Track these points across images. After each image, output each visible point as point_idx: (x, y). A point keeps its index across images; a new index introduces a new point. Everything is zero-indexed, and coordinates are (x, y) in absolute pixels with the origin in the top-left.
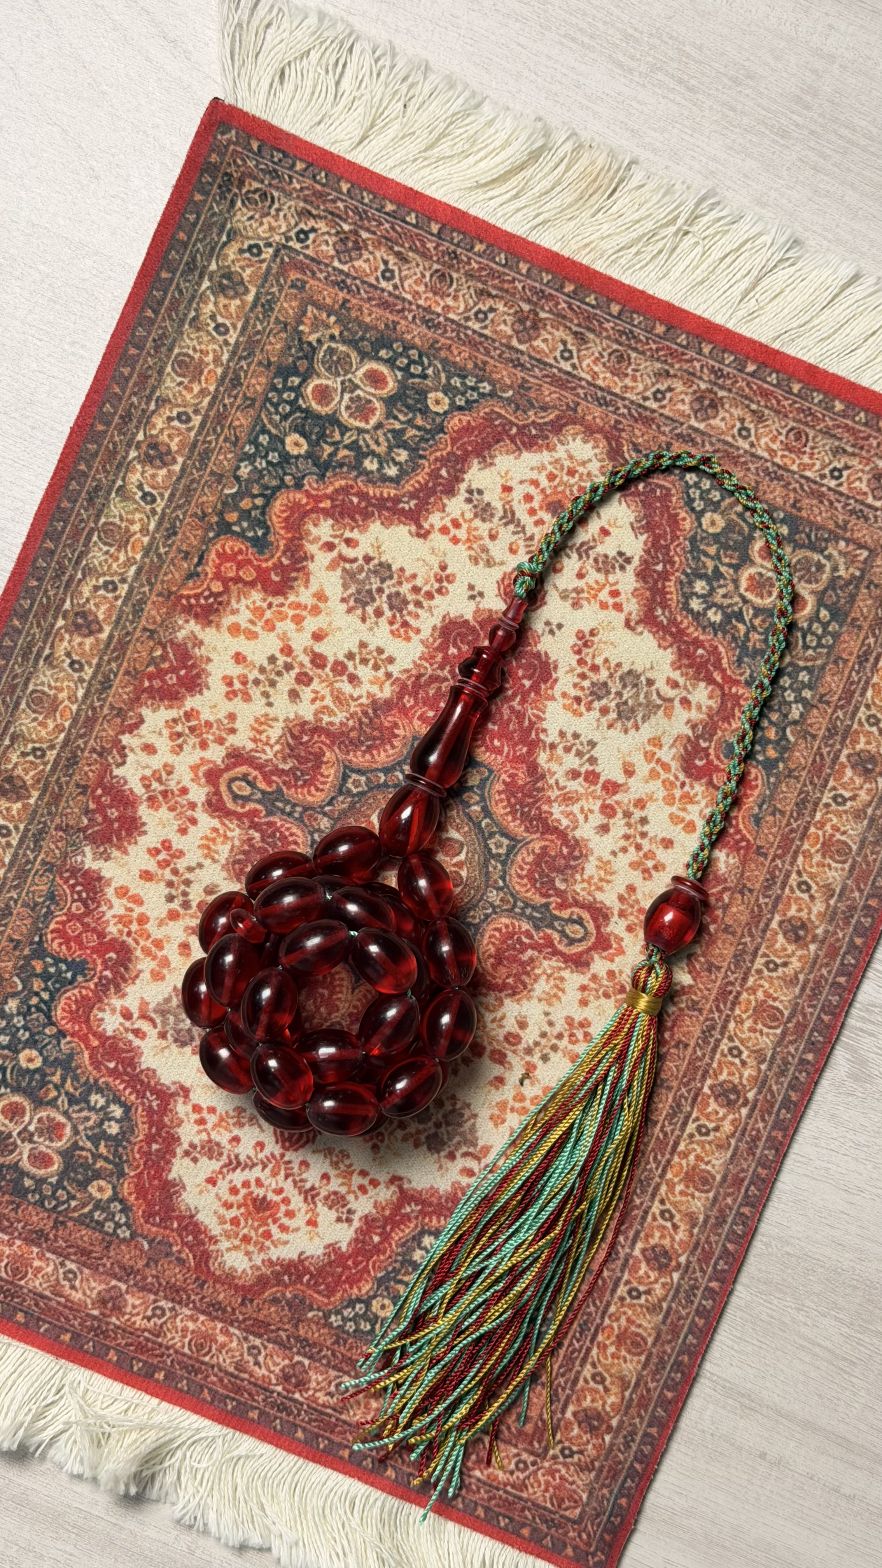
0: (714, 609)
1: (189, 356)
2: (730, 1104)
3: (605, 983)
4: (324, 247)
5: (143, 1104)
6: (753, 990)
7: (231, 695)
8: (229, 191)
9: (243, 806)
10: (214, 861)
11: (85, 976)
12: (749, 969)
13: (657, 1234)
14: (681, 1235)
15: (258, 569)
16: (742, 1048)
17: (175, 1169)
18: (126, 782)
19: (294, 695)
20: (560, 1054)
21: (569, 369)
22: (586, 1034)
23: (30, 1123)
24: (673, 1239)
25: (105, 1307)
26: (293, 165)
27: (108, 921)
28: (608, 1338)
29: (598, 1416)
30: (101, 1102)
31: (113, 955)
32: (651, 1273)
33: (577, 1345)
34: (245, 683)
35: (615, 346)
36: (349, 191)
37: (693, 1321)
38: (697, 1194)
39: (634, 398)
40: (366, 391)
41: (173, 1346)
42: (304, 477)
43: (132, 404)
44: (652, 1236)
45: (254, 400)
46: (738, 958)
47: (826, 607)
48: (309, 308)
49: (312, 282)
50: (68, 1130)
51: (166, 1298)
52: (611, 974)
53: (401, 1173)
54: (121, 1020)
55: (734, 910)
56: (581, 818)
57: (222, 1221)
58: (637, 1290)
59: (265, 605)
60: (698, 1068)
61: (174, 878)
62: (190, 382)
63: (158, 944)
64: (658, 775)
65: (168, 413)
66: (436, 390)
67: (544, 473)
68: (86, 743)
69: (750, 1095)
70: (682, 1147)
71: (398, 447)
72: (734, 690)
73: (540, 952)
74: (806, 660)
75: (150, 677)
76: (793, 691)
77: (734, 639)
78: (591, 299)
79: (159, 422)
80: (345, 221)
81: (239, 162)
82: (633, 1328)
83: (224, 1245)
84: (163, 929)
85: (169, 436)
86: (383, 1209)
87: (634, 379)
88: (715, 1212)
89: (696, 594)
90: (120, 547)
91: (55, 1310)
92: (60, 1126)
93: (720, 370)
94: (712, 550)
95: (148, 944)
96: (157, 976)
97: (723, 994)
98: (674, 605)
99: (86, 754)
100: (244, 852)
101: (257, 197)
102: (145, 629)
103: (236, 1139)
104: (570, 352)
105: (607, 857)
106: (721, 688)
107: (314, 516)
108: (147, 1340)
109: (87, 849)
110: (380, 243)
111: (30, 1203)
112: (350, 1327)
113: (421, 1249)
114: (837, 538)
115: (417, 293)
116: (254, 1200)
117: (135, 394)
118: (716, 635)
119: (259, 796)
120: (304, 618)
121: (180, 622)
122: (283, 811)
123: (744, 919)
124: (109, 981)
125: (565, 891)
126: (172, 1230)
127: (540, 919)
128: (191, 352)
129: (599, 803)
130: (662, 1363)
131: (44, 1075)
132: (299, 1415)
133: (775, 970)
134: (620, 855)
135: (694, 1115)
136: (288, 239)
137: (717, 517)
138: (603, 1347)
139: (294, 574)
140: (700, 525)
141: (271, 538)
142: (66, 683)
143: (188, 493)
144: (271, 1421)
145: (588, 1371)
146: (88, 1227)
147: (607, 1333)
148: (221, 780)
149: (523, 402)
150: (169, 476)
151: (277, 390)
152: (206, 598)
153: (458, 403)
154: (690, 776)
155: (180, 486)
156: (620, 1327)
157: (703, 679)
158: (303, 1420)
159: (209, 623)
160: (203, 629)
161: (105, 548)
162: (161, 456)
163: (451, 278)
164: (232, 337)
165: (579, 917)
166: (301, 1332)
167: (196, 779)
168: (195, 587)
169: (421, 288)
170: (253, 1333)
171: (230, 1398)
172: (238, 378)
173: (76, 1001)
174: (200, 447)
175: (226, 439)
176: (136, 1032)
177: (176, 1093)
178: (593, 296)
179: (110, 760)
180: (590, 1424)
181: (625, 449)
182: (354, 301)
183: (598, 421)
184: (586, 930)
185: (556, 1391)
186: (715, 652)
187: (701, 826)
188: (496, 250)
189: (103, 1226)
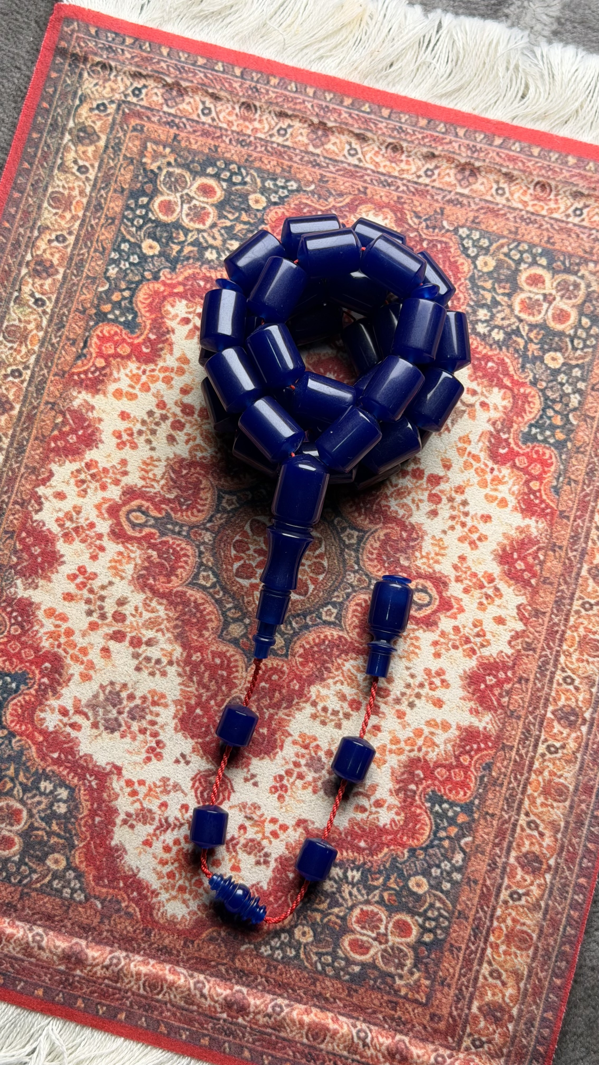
0: (496, 330)
1: (59, 193)
2: (572, 725)
3: (453, 637)
4: (155, 98)
5: (84, 784)
6: (575, 628)
7: (121, 445)
8: (77, 67)
9: (140, 531)
10: (122, 578)
11: (26, 684)
12: (569, 611)
13: (527, 843)
14: (547, 841)
15: (131, 344)
16: (574, 677)
17: (116, 837)
18: (44, 525)
19: (171, 439)
20: (423, 698)
21: (356, 162)
22: (443, 681)
24: (541, 846)
25: (69, 962)
26: (123, 42)
27: (41, 638)
28: (499, 938)
29: (501, 1009)
30: (50, 787)
31: (47, 665)
32: (527, 877)
33: (473, 948)
34: (131, 435)
35: (390, 140)
36: (168, 54)
37: (569, 915)
38: (555, 804)
39: (410, 177)
40: (200, 200)
41: (130, 989)
42: (159, 270)
43: (20, 234)
44: (524, 844)
45: (113, 219)
46: (558, 603)
47: (587, 316)
48: (149, 144)
49: (147, 125)
50: (25, 814)
51: (120, 948)
52: (456, 629)
53: (304, 816)
54: (60, 717)
55: (549, 564)
56: (413, 507)
57: (160, 876)
58: (518, 893)
59: (140, 372)
60: (539, 698)
61: (91, 596)
62: (64, 211)
63: (84, 651)
64: (471, 465)
65: (48, 237)
66: (255, 192)
68: (9, 498)
69: (587, 715)
70: (536, 765)
71: (231, 239)
72: (522, 390)
74: (577, 359)
75: (55, 439)
76: (570, 384)
77: (517, 351)
78: (366, 108)
79: (42, 245)
80: (168, 76)
81: (82, 44)
82: (518, 927)
83: (164, 896)
84: (87, 639)
85: (52, 254)
86: (294, 849)
87: (408, 163)
88: (572, 819)
89: (480, 321)
90: (21, 343)
91: (29, 969)
92: (19, 812)
93: (474, 146)
94: (488, 285)
95: (76, 652)
96: (86, 677)
97: (551, 633)
99: (10, 506)
100: (146, 568)
101: (99, 69)
102: (47, 403)
103: (164, 805)
104: (355, 150)
105: (439, 535)
106: (511, 390)
107: (171, 299)
108: (108, 986)
109: (19, 582)
110: (197, 89)
112: (278, 954)
113: (330, 879)
114: (586, 261)
115: (232, 122)
116: (186, 855)
117: (21, 226)
118: (501, 349)
119: (152, 522)
120: (172, 379)
121: (75, 394)
122: (173, 532)
123: (559, 569)
124: (46, 686)
125: (409, 567)
126: (120, 889)
128: (61, 190)
129: (426, 494)
130: (547, 954)
131: (1, 771)
132: (244, 1037)
133: (591, 608)
134: (450, 532)
135: (543, 738)
136: (126, 96)
137: (488, 259)
138: (495, 947)
139: (160, 346)
140: (476, 267)
141: (139, 320)
143: (70, 295)
144: (220, 1045)
145: (485, 969)
146: (49, 894)
147: (497, 934)
148: (121, 513)
149: (323, 192)
150: (54, 283)
151: (132, 209)
152: (93, 373)
153: (273, 200)
154: (497, 462)
155: (64, 291)
156: (507, 927)
157: (496, 386)
158: (248, 1041)
159: (97, 391)
160: (93, 396)
161: (10, 345)
162: (46, 270)
163: (255, 106)
164: (92, 174)
165: (423, 585)
166: (238, 964)
167: (100, 515)
168: (84, 365)
169: (233, 118)
170: (196, 970)
171: (184, 1029)
172: (100, 204)
173: (22, 706)
174: (76, 259)
175: (96, 251)
176: (74, 726)
177: (111, 772)
178: (367, 105)
179: (30, 509)
180: (494, 1016)
181: (408, 217)
182: (183, 135)
183: (384, 198)
184: (430, 596)
185: (460, 990)
186: (502, 363)
187: (512, 501)
188: (288, 82)
189: (62, 893)
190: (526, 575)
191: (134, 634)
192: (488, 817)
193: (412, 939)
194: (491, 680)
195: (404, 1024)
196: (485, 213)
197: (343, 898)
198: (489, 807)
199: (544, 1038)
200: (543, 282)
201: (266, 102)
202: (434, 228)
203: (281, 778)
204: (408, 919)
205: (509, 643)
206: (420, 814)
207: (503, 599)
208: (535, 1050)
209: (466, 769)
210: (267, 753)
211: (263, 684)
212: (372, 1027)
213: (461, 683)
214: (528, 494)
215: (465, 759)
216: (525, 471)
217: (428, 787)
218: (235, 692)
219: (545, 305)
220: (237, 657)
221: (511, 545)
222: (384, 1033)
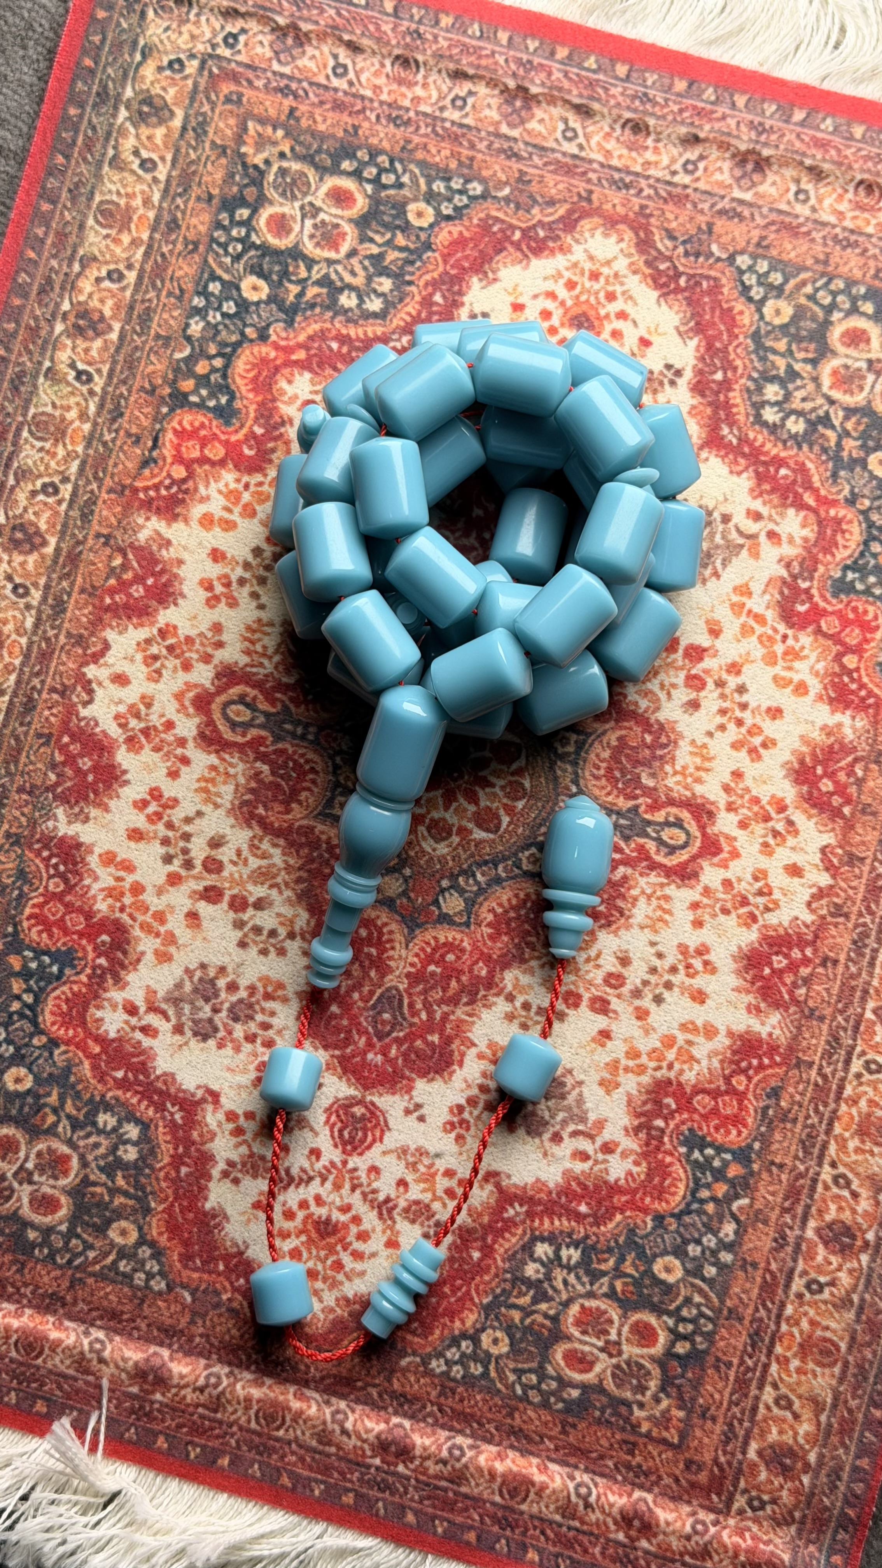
0: (793, 418)
1: (112, 202)
3: (722, 896)
4: (259, 50)
5: (163, 1118)
7: (212, 601)
9: (244, 735)
10: (217, 806)
11: (74, 967)
13: (833, 1207)
14: (864, 1205)
15: (226, 444)
17: (212, 1197)
18: (97, 724)
20: (676, 989)
21: (575, 151)
22: (706, 963)
23: (26, 1160)
24: (854, 1212)
25: (145, 1381)
27: (94, 897)
28: (789, 1348)
29: (791, 1453)
30: (112, 1122)
31: (105, 938)
32: (832, 1258)
33: (750, 1363)
34: (228, 585)
35: (628, 115)
38: (876, 1150)
39: (659, 174)
40: (330, 213)
41: (236, 1422)
42: (269, 325)
43: (52, 269)
44: (828, 1209)
45: (196, 244)
48: (250, 124)
49: (248, 93)
50: (75, 1162)
51: (220, 1360)
52: (727, 884)
53: (496, 1166)
54: (126, 1017)
55: (871, 784)
56: (662, 696)
58: (818, 1283)
59: (240, 487)
60: (853, 989)
61: (170, 834)
62: (120, 231)
63: (160, 917)
64: (753, 630)
65: (96, 273)
66: (416, 199)
67: (562, 282)
68: (43, 682)
70: (848, 1091)
71: (380, 275)
72: (832, 512)
73: (633, 868)
75: (112, 592)
77: (825, 450)
78: (591, 62)
79: (86, 285)
80: (280, 14)
82: (819, 1333)
84: (163, 897)
85: (102, 301)
86: (480, 1215)
87: (656, 150)
89: (768, 402)
90: (57, 440)
92: (66, 1158)
93: (761, 124)
94: (782, 346)
95: (148, 918)
96: (163, 957)
98: (741, 418)
99: (45, 695)
100: (252, 791)
101: (171, 4)
102: (98, 535)
103: (284, 1149)
104: (574, 130)
105: (701, 739)
106: (815, 511)
107: (286, 371)
108: (202, 1417)
109: (60, 812)
110: (325, 34)
111: (38, 1260)
112: (457, 1371)
113: (535, 1261)
115: (380, 87)
116: (317, 1223)
117: (55, 256)
118: (800, 448)
119: (261, 719)
121: (140, 521)
122: (293, 735)
124: (104, 970)
125: (655, 789)
126: (219, 1274)
127: (631, 827)
128: (115, 198)
129: (682, 675)
130: (862, 1373)
131: (38, 1097)
132: (406, 1493)
134: (718, 735)
135: (858, 1049)
136: (214, 46)
137: (782, 304)
138: (784, 1362)
139: (271, 445)
140: (762, 317)
141: (238, 404)
142: (10, 613)
143: (131, 365)
144: (371, 1504)
145: (768, 1396)
146: (113, 1282)
147: (786, 1342)
148: (214, 706)
149: (524, 199)
150: (105, 348)
151: (224, 228)
152: (168, 488)
153: (445, 212)
154: (791, 626)
155: (121, 358)
156: (801, 1332)
157: (792, 505)
158: (412, 1499)
159: (175, 517)
160: (169, 525)
161: (39, 444)
162: (93, 326)
163: (416, 62)
164: (162, 173)
165: (678, 818)
166: (396, 1385)
167: (182, 709)
168: (153, 476)
169: (381, 81)
170: (335, 1394)
171: (317, 1481)
172: (175, 220)
173: (67, 1000)
174: (139, 308)
175: (170, 294)
176: (145, 1030)
177: (203, 1100)
178: (592, 59)
179: (75, 699)
180: (782, 1464)
181: (657, 238)
182: (303, 108)
183: (619, 208)
184: (688, 833)
185: (731, 1425)
186: (802, 469)
187: (815, 686)
188: (467, 21)
189: (132, 1278)
190: (836, 801)
191: (235, 891)
192: (774, 1169)
193: (658, 1349)
194: (780, 962)
195: (646, 1475)
196: (777, 231)
197: (555, 1290)
198: (775, 1153)
199: (857, 1497)
200: (868, 341)
201: (434, 55)
202: (697, 255)
203: (460, 1108)
204: (653, 1320)
205: (809, 904)
206: (671, 1164)
207: (800, 838)
208: (843, 1514)
209: (741, 1096)
210: (439, 1071)
211: (432, 968)
212: (598, 1479)
213: (734, 966)
214: (840, 676)
215: (740, 1082)
216: (835, 638)
217: (683, 1123)
218: (390, 980)
219: (871, 378)
220: (394, 926)
221: (814, 754)
222: (615, 1488)
